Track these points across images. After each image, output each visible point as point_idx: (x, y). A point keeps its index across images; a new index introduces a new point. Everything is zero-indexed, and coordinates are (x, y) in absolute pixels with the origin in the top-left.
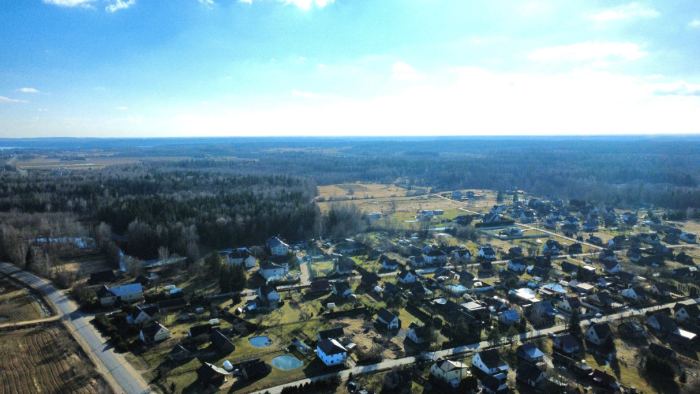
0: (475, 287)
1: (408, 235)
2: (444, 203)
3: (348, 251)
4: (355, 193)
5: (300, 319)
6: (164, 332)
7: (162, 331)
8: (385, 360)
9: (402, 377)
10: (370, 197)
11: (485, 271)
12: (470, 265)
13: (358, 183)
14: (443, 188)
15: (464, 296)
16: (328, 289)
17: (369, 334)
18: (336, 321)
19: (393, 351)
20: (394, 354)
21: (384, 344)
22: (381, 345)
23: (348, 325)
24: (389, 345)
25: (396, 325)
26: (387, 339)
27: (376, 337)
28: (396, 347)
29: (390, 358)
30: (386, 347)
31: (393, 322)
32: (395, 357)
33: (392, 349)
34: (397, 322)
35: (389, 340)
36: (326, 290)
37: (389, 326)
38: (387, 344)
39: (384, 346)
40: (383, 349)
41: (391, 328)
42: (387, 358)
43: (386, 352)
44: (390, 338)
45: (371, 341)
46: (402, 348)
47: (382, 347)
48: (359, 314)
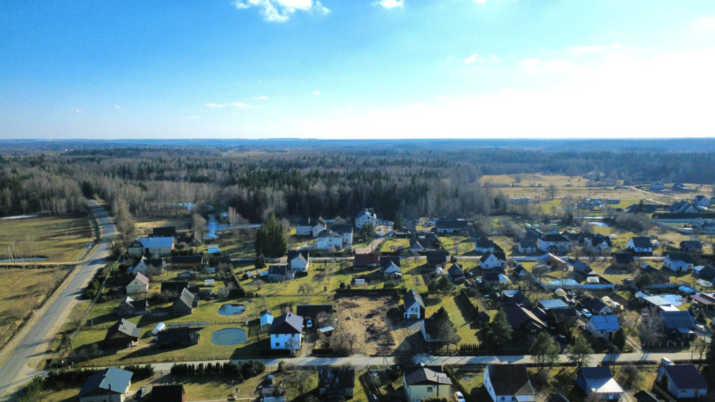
0: (587, 283)
1: (546, 220)
2: (632, 193)
3: (448, 230)
4: (522, 182)
5: (299, 291)
6: (139, 284)
7: (136, 283)
8: (356, 355)
9: (337, 380)
10: (537, 185)
11: (619, 265)
12: (602, 258)
13: (538, 175)
14: (645, 180)
15: (557, 291)
16: (375, 265)
17: (371, 320)
18: (347, 300)
19: (379, 345)
20: (377, 349)
21: (374, 335)
22: (370, 336)
23: (357, 306)
24: (381, 337)
25: (416, 313)
26: (386, 329)
27: (376, 324)
28: (389, 341)
29: (365, 354)
30: (375, 339)
31: (413, 309)
32: (374, 354)
33: (380, 342)
34: (419, 310)
35: (388, 331)
36: (373, 265)
37: (406, 315)
38: (379, 335)
39: (372, 338)
40: (368, 341)
41: (408, 317)
42: (361, 353)
43: (368, 345)
44: (394, 329)
45: (364, 328)
46: (394, 344)
47: (369, 339)
48: (384, 296)
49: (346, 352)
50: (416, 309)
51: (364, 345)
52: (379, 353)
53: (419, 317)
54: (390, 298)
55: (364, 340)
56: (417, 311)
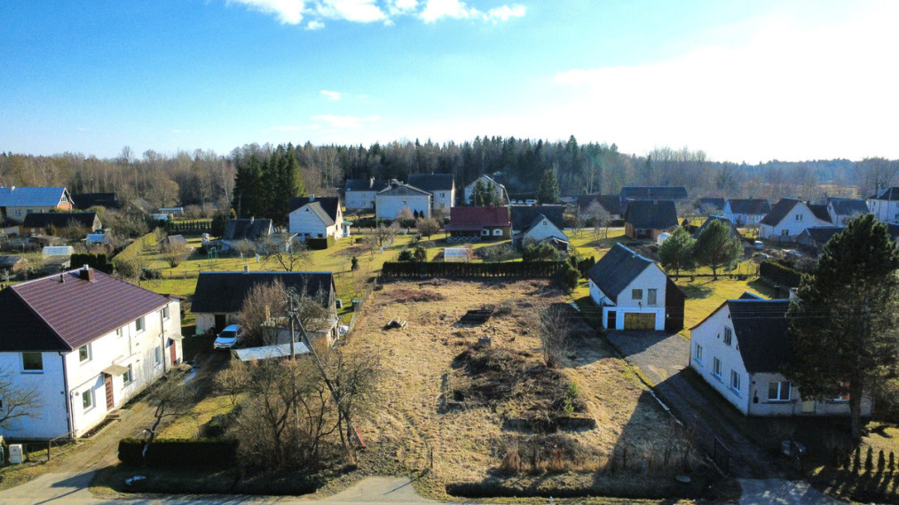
16: (501, 233)
17: (478, 330)
18: (413, 287)
19: (509, 424)
20: (497, 448)
21: (483, 380)
22: (466, 382)
23: (439, 298)
24: (518, 388)
25: (647, 310)
26: (541, 358)
27: (497, 341)
28: (559, 405)
29: (421, 477)
30: (489, 395)
31: (637, 294)
32: (476, 476)
33: (514, 410)
34: (661, 296)
35: (550, 364)
36: (495, 233)
37: (612, 315)
38: (509, 381)
39: (475, 390)
40: (452, 403)
41: (620, 325)
42: (402, 469)
43: (454, 425)
44: (574, 361)
45: (447, 356)
46: (589, 424)
47: (459, 395)
48: (526, 279)
49: (315, 463)
50: (652, 291)
51: (432, 423)
52: (507, 472)
53: (660, 324)
54: (545, 283)
55: (435, 401)
56: (652, 301)
